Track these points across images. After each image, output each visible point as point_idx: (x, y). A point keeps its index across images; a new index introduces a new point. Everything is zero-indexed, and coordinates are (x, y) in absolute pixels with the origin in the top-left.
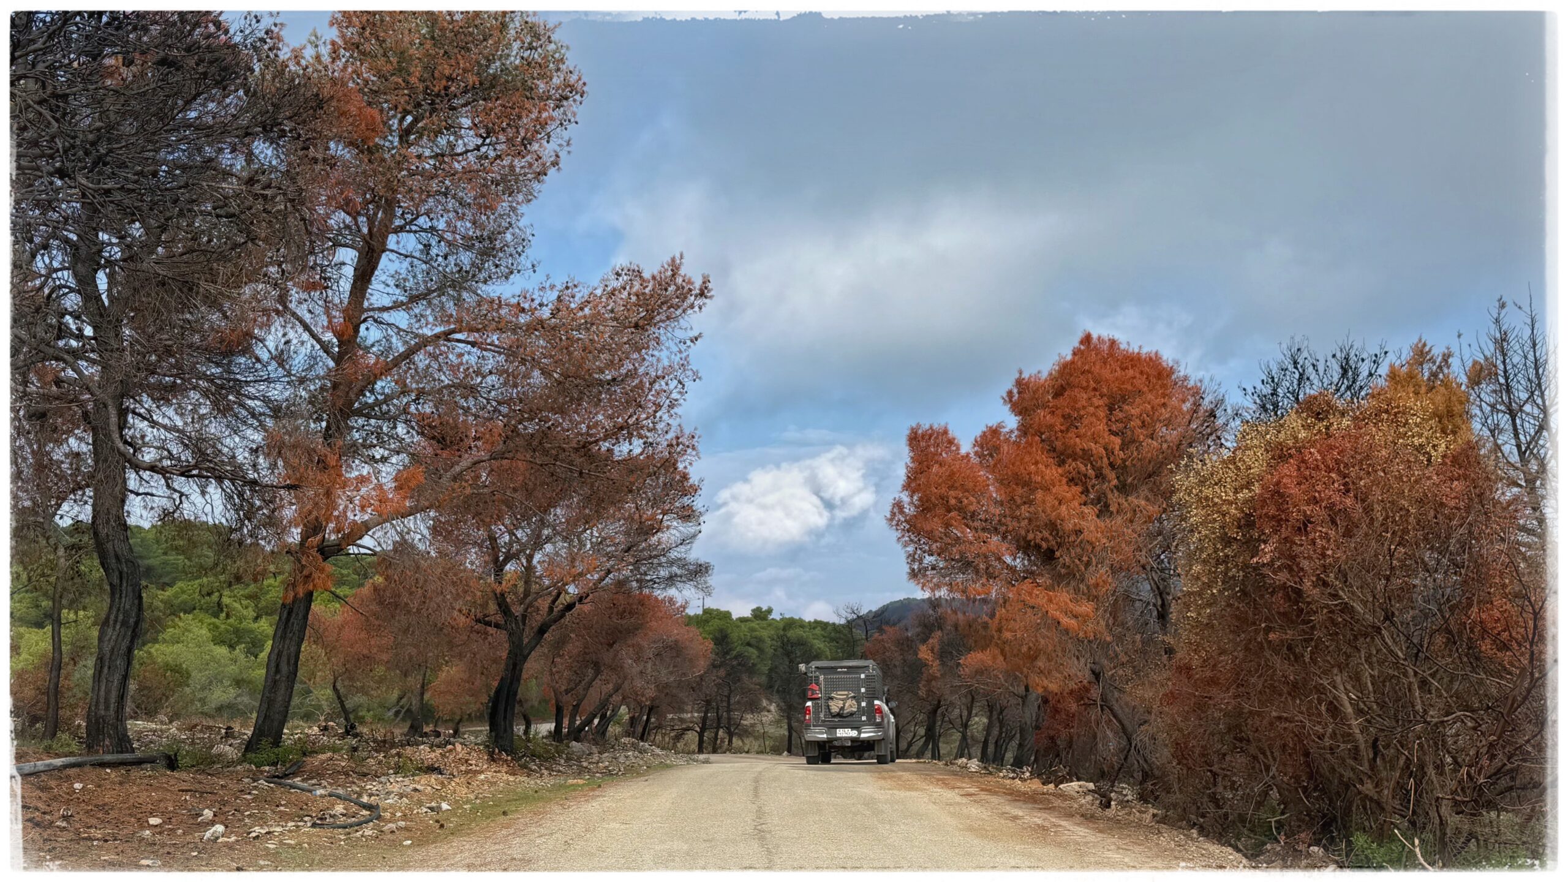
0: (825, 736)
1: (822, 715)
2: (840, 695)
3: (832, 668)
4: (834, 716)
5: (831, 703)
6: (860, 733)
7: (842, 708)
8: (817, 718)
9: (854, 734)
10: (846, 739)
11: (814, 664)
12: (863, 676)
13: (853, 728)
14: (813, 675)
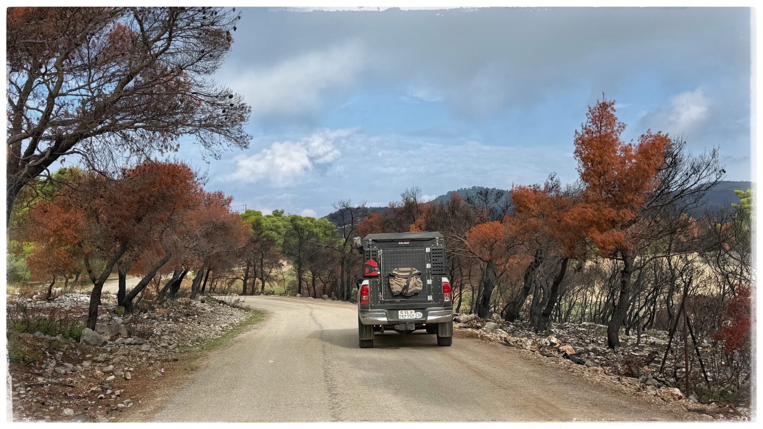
0: (385, 319)
1: (381, 296)
2: (402, 272)
3: (392, 241)
4: (396, 296)
5: (392, 282)
6: (425, 315)
7: (406, 287)
8: (376, 299)
9: (417, 315)
10: (410, 322)
11: (370, 237)
12: (428, 250)
13: (416, 309)
14: (371, 249)
